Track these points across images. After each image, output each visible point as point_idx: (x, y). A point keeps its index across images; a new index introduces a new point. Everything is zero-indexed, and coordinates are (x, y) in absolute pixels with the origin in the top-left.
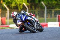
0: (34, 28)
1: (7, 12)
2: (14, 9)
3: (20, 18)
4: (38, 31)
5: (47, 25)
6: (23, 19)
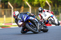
0: (37, 28)
2: (36, 7)
6: (25, 19)
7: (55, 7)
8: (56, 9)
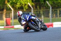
0: (38, 27)
1: (12, 13)
3: (25, 18)
4: (42, 30)
5: (52, 25)
6: (27, 19)
7: (37, 9)
8: (38, 11)
